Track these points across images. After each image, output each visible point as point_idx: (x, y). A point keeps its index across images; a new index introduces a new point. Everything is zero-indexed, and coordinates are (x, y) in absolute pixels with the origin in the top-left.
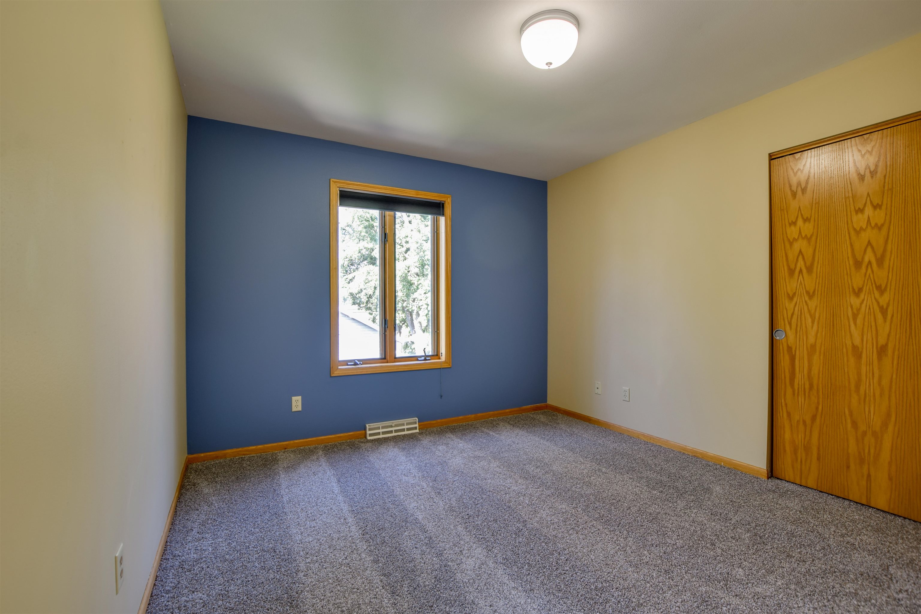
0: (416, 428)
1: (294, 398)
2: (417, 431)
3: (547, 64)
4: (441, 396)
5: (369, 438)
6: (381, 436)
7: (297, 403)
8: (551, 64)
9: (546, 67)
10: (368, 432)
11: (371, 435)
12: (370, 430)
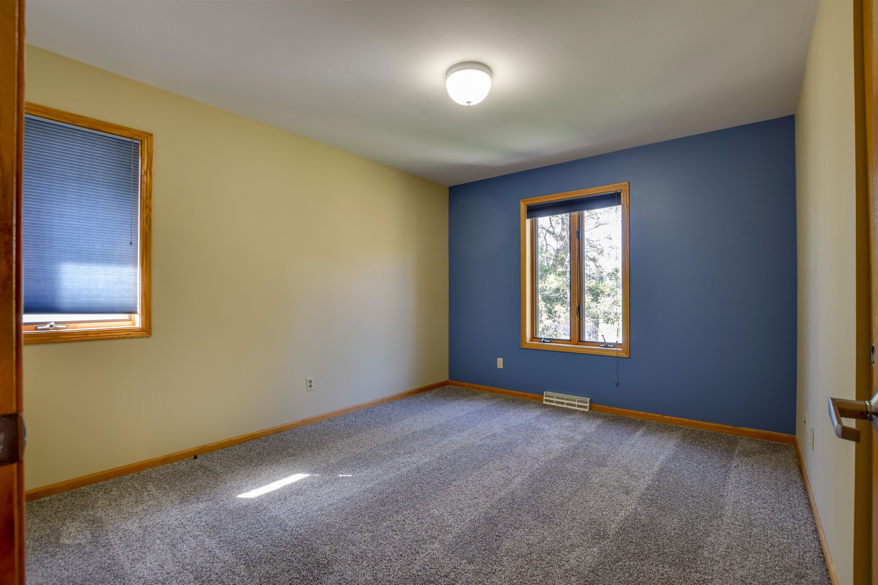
0: (586, 407)
1: (499, 359)
2: (587, 410)
3: (467, 102)
4: (617, 385)
5: (544, 402)
6: (565, 406)
7: (500, 363)
8: (470, 102)
9: (467, 104)
10: (545, 398)
11: (546, 400)
12: (546, 396)
